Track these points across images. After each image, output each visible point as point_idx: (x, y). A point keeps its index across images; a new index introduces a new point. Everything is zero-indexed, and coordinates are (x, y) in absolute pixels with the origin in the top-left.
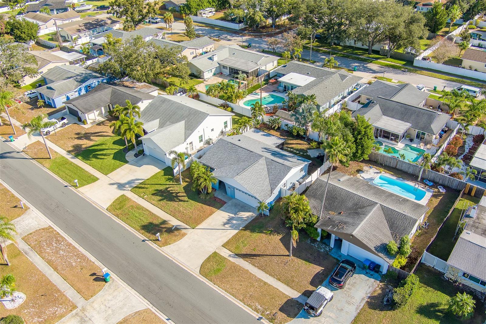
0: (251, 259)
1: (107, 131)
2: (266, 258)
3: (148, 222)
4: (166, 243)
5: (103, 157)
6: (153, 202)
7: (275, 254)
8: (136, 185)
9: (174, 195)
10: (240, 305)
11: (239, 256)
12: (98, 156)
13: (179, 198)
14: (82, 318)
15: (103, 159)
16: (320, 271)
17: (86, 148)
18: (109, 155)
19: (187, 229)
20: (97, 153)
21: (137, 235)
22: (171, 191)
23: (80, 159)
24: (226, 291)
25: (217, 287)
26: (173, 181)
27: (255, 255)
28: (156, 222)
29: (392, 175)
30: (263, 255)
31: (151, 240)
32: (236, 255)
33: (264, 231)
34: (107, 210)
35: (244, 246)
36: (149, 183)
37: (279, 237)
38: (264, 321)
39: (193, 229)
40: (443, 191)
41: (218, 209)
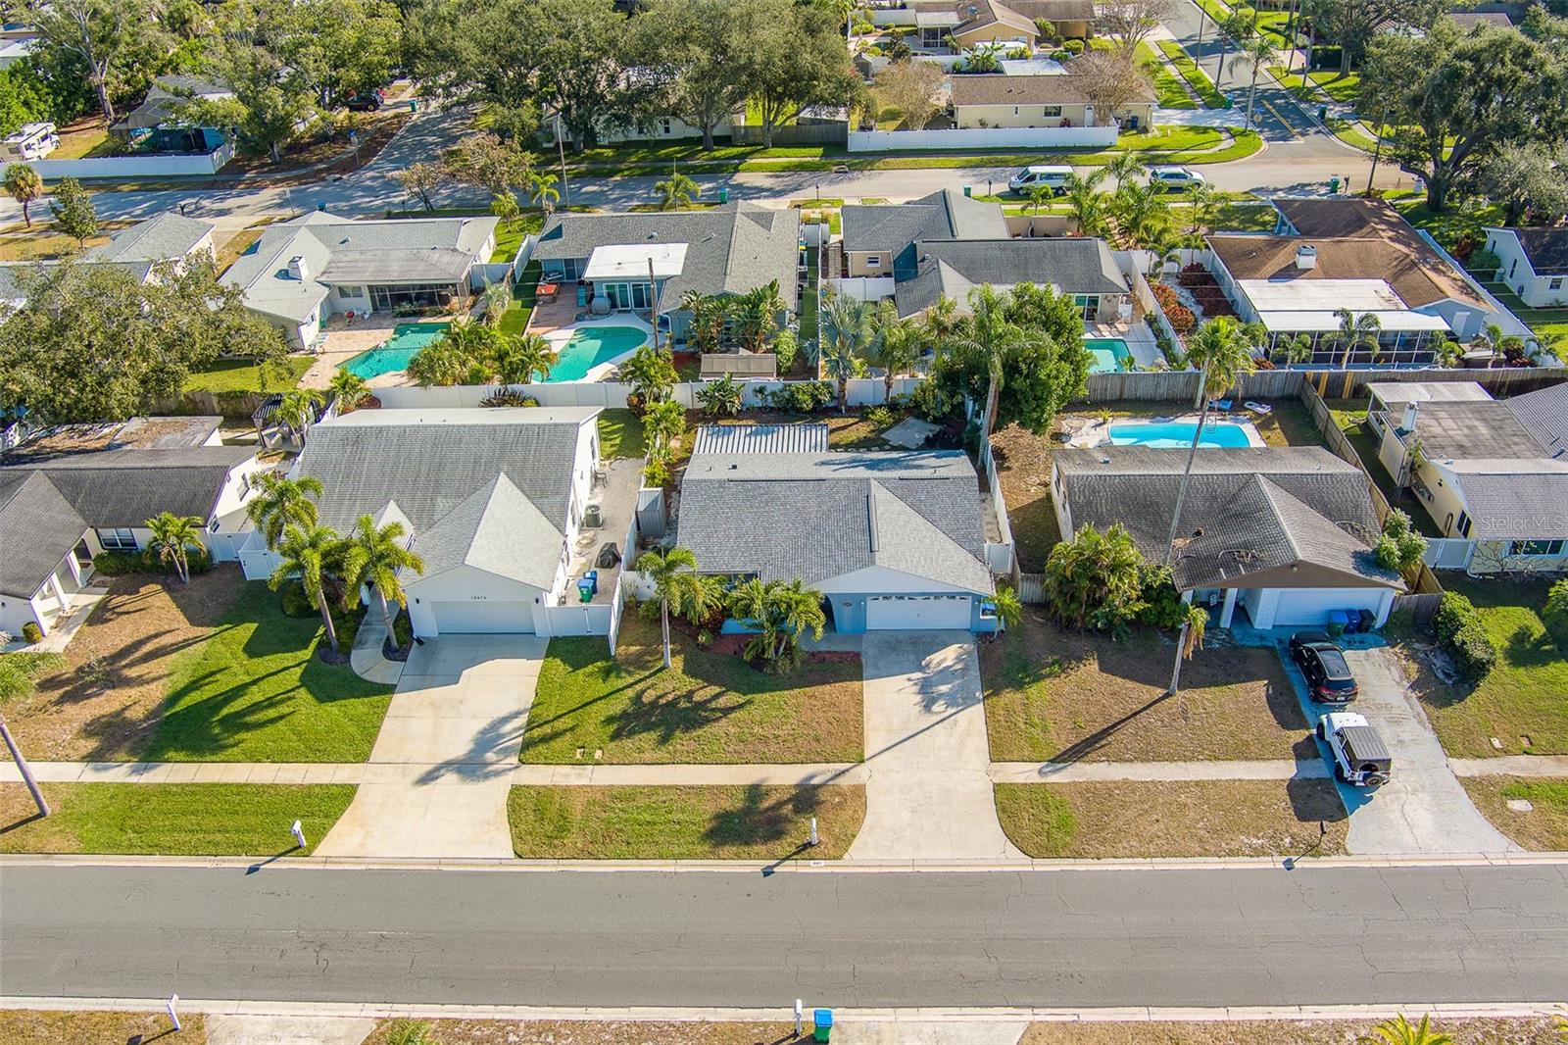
0: (1102, 751)
1: (167, 627)
2: (1129, 728)
3: (707, 817)
4: (843, 842)
5: (272, 713)
6: (647, 756)
7: (1136, 707)
8: (520, 739)
9: (683, 704)
10: (1212, 864)
11: (1064, 761)
12: (250, 719)
13: (713, 705)
15: (282, 717)
16: (1268, 690)
17: (153, 714)
18: (287, 696)
19: (847, 774)
20: (225, 711)
21: (722, 870)
22: (662, 701)
23: (183, 759)
24: (1143, 855)
25: (1111, 860)
26: (630, 673)
27: (1093, 736)
28: (735, 804)
29: (1131, 417)
30: (1114, 726)
31: (788, 858)
32: (1052, 761)
33: (1043, 672)
34: (521, 857)
35: (1045, 730)
36: (559, 713)
37: (1092, 666)
38: (1302, 863)
39: (863, 761)
40: (1265, 410)
41: (861, 679)
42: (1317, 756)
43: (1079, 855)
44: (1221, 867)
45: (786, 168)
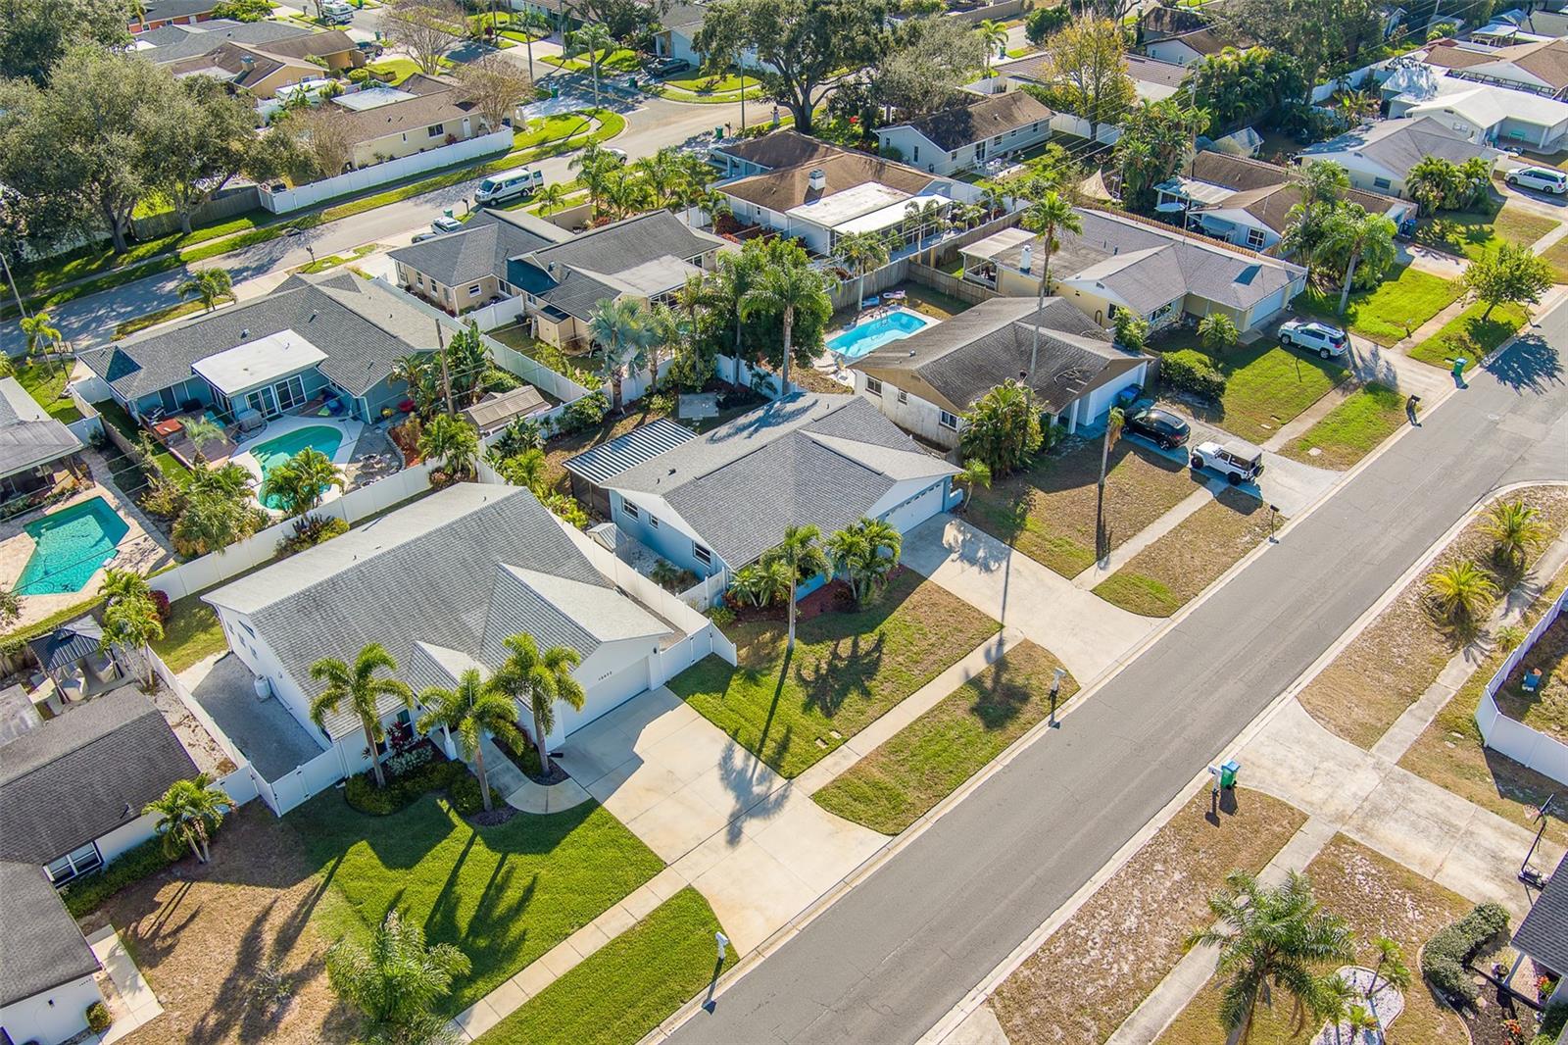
0: (1114, 537)
2: (1108, 516)
3: (969, 721)
4: (1066, 679)
5: (513, 894)
6: (871, 713)
7: (1095, 502)
8: (761, 764)
9: (840, 664)
10: (1244, 563)
11: (1104, 555)
13: (862, 651)
14: (1370, 815)
16: (1140, 456)
19: (1005, 640)
22: (823, 672)
27: (1098, 532)
28: (973, 701)
30: (1099, 520)
31: (1053, 709)
32: (1098, 559)
33: (1019, 512)
34: (896, 835)
35: (1071, 545)
36: (763, 728)
37: (1038, 496)
38: (1279, 536)
39: (1002, 627)
40: (901, 295)
41: (922, 579)
42: (1209, 479)
43: (1186, 600)
44: (1250, 562)
45: (234, 246)
